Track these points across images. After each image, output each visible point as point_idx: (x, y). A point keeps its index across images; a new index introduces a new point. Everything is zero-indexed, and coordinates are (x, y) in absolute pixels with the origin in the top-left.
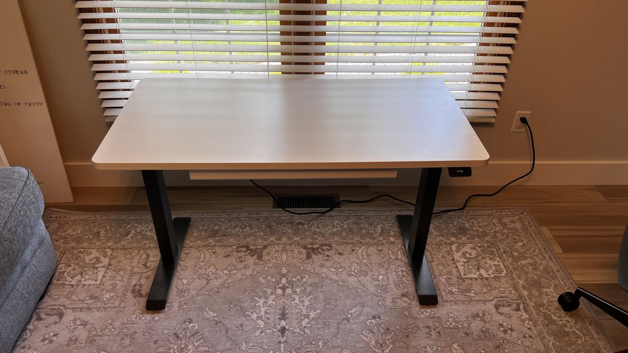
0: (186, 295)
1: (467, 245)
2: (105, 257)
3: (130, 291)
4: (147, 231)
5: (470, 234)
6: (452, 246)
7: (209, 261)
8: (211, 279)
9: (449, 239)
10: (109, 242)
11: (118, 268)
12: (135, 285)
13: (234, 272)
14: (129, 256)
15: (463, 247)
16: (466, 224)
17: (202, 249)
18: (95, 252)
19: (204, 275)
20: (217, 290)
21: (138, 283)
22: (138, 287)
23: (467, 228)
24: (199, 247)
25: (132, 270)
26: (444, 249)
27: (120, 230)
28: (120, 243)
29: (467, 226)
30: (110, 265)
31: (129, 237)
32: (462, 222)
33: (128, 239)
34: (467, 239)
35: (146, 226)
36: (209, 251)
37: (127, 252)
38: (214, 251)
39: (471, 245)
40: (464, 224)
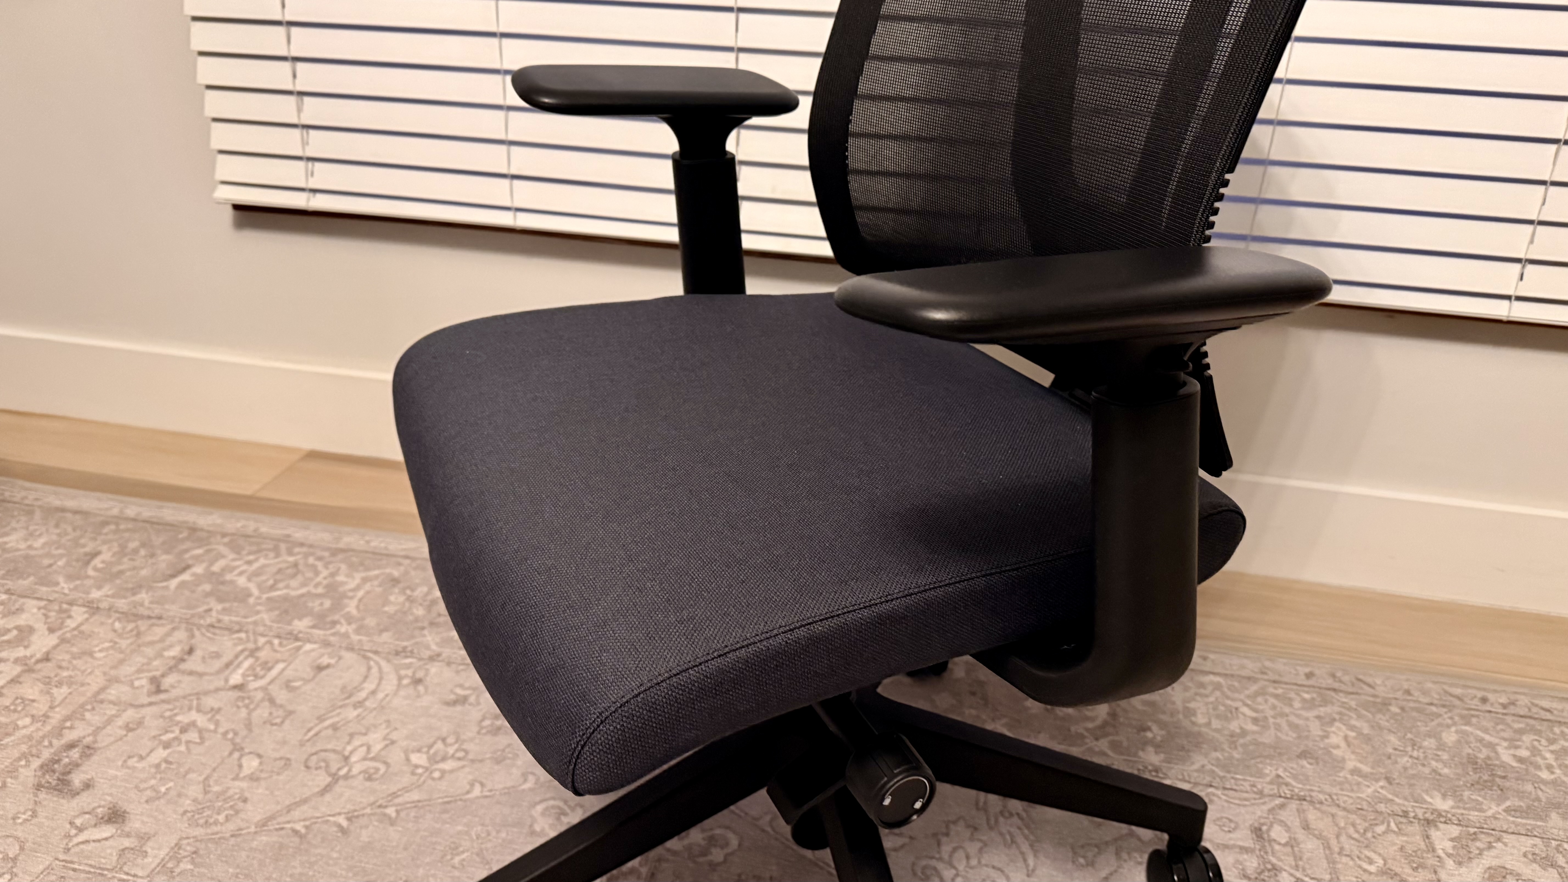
0: (221, 818)
1: (1507, 838)
2: (51, 630)
3: (36, 763)
4: (241, 574)
5: (1521, 794)
6: (1435, 834)
7: (381, 708)
8: (346, 777)
9: (1419, 800)
10: (99, 588)
11: (65, 674)
12: (71, 746)
13: (448, 765)
14: (129, 641)
15: (1490, 847)
16: (1500, 749)
17: (383, 663)
18: (35, 610)
19: (332, 756)
20: (345, 823)
21: (89, 739)
22: (75, 754)
23: (1503, 766)
24: (376, 652)
25: (103, 689)
26: (1391, 837)
27: (164, 557)
28: (134, 594)
29: (1506, 756)
30: (47, 658)
31: (174, 583)
32: (1481, 740)
33: (167, 588)
34: (1507, 810)
35: (251, 557)
36: (403, 672)
37: (131, 626)
38: (420, 674)
39: (1527, 843)
40: (1492, 746)
